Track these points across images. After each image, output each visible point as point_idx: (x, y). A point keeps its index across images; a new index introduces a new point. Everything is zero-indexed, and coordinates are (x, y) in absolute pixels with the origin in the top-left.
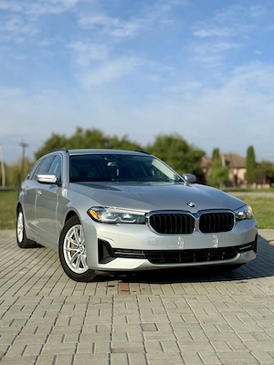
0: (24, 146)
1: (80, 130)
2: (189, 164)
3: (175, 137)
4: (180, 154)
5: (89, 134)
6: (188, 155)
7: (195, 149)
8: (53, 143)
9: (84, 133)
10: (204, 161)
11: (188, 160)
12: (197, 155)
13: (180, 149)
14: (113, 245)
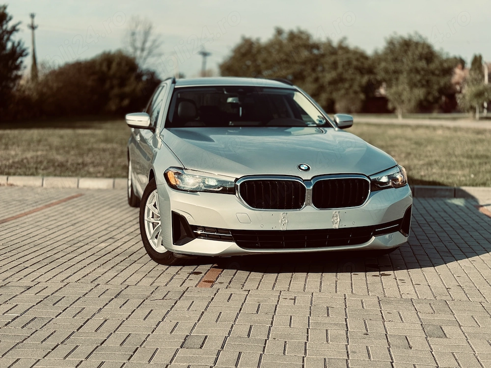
0: (205, 54)
1: (279, 32)
2: (434, 79)
3: (416, 39)
4: (422, 64)
5: (292, 36)
6: (432, 66)
7: (444, 57)
8: (243, 50)
9: (285, 36)
10: (459, 74)
11: (433, 73)
12: (446, 65)
13: (421, 58)
14: (191, 222)
